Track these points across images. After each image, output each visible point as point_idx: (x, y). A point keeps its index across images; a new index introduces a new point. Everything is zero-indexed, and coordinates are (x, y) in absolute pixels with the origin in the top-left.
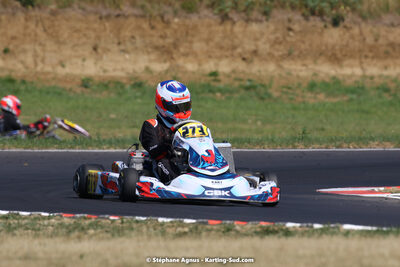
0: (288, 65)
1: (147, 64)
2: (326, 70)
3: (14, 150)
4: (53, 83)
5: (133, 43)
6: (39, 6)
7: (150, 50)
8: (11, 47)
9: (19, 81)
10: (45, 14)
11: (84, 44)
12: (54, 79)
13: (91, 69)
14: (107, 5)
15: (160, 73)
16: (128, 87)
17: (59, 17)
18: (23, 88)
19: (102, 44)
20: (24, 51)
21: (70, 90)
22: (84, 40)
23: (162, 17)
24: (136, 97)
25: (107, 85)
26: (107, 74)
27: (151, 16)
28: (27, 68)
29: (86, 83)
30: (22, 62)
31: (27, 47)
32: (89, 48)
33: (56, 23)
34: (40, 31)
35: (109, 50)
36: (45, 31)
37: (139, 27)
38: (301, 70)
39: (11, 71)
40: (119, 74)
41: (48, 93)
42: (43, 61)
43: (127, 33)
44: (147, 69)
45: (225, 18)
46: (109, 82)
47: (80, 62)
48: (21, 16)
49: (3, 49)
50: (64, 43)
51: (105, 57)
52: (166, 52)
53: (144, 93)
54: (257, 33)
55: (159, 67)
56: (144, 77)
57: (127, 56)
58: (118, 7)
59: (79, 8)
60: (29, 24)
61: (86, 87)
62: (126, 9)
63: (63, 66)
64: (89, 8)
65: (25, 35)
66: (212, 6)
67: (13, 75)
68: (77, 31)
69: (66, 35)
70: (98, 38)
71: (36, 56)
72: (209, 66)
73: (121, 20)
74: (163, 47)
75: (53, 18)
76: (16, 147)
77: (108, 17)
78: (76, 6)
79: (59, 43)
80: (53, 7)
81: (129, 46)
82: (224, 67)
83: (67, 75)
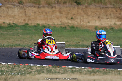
1: (115, 22)
3: (74, 48)
4: (86, 28)
5: (110, 16)
6: (82, 5)
7: (116, 18)
8: (73, 17)
9: (75, 27)
10: (84, 7)
11: (95, 16)
12: (86, 27)
13: (97, 24)
14: (103, 4)
15: (118, 25)
16: (109, 29)
17: (88, 8)
18: (77, 29)
19: (101, 16)
20: (77, 18)
21: (91, 30)
22: (96, 15)
23: (120, 8)
24: (111, 32)
26: (103, 25)
27: (116, 8)
28: (78, 23)
30: (77, 22)
31: (78, 17)
32: (97, 17)
33: (87, 10)
34: (82, 12)
35: (103, 18)
36: (84, 12)
37: (113, 11)
39: (73, 24)
40: (106, 25)
41: (84, 31)
42: (83, 21)
43: (109, 13)
44: (115, 24)
46: (103, 28)
47: (94, 21)
48: (76, 8)
49: (71, 17)
50: (90, 16)
51: (102, 20)
52: (121, 19)
53: (114, 31)
55: (118, 23)
56: (114, 26)
57: (109, 20)
58: (106, 5)
59: (94, 5)
60: (79, 10)
61: (96, 29)
62: (109, 5)
63: (89, 23)
64: (97, 5)
65: (77, 13)
67: (74, 25)
68: (93, 12)
69: (90, 13)
70: (100, 14)
71: (81, 20)
73: (107, 9)
74: (120, 17)
75: (86, 8)
76: (75, 47)
77: (103, 8)
78: (93, 5)
79: (88, 16)
80: (86, 5)
81: (109, 17)
83: (90, 26)
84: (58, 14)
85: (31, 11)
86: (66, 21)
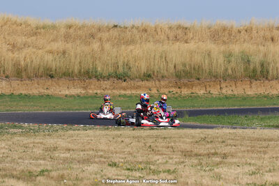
0: (114, 91)
1: (80, 91)
2: (123, 92)
4: (58, 96)
7: (81, 88)
8: (48, 88)
9: (50, 95)
10: (55, 79)
11: (65, 87)
13: (67, 92)
14: (71, 77)
16: (76, 97)
17: (59, 80)
18: (51, 97)
20: (51, 89)
21: (63, 97)
23: (84, 80)
25: (71, 96)
27: (81, 80)
28: (52, 92)
29: (66, 96)
31: (52, 87)
33: (59, 82)
35: (71, 88)
36: (56, 83)
37: (78, 83)
38: (117, 92)
39: (48, 93)
40: (74, 94)
42: (56, 91)
43: (75, 84)
45: (98, 80)
47: (64, 91)
48: (50, 80)
49: (46, 88)
51: (70, 90)
52: (85, 88)
53: (80, 98)
54: (106, 84)
55: (83, 92)
56: (80, 94)
57: (76, 89)
58: (73, 78)
59: (64, 78)
60: (52, 82)
62: (75, 78)
63: (60, 92)
64: (66, 78)
65: (51, 85)
66: (96, 77)
68: (64, 83)
70: (69, 85)
71: (54, 89)
72: (95, 91)
73: (74, 81)
77: (71, 80)
79: (60, 86)
80: (58, 78)
81: (76, 87)
82: (99, 92)
83: (61, 94)
84: (36, 85)
85: (15, 83)
86: (43, 91)
